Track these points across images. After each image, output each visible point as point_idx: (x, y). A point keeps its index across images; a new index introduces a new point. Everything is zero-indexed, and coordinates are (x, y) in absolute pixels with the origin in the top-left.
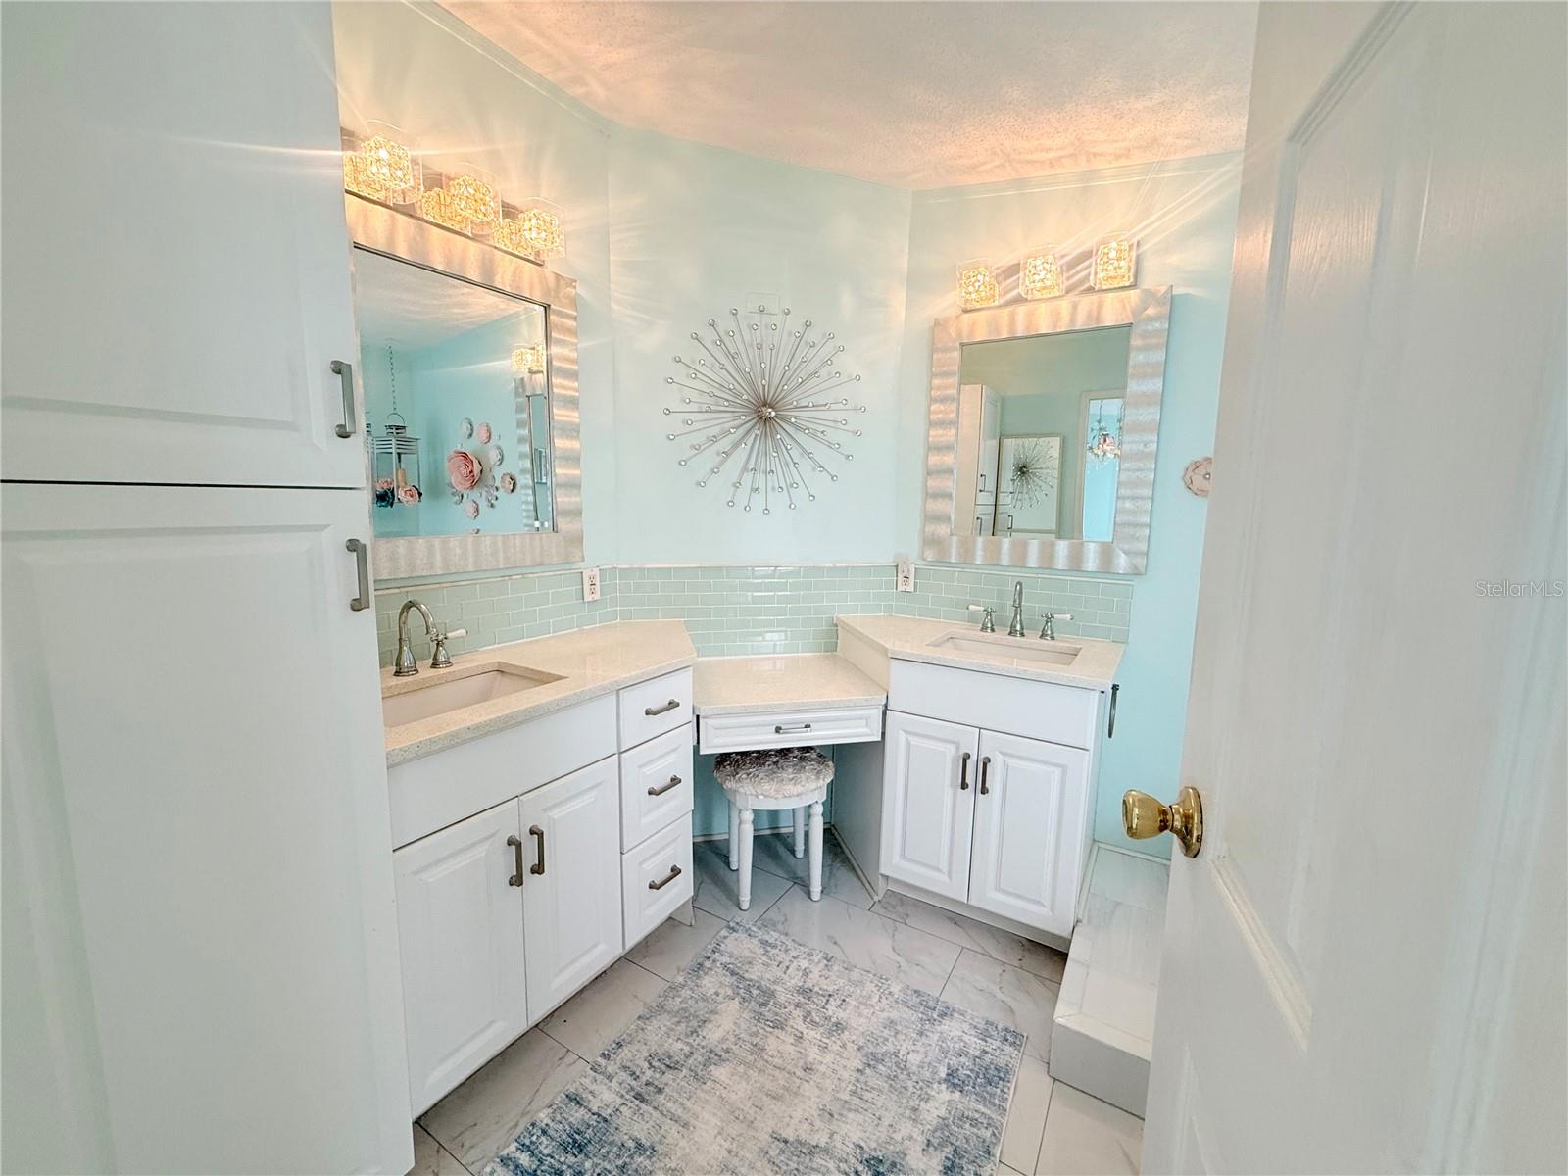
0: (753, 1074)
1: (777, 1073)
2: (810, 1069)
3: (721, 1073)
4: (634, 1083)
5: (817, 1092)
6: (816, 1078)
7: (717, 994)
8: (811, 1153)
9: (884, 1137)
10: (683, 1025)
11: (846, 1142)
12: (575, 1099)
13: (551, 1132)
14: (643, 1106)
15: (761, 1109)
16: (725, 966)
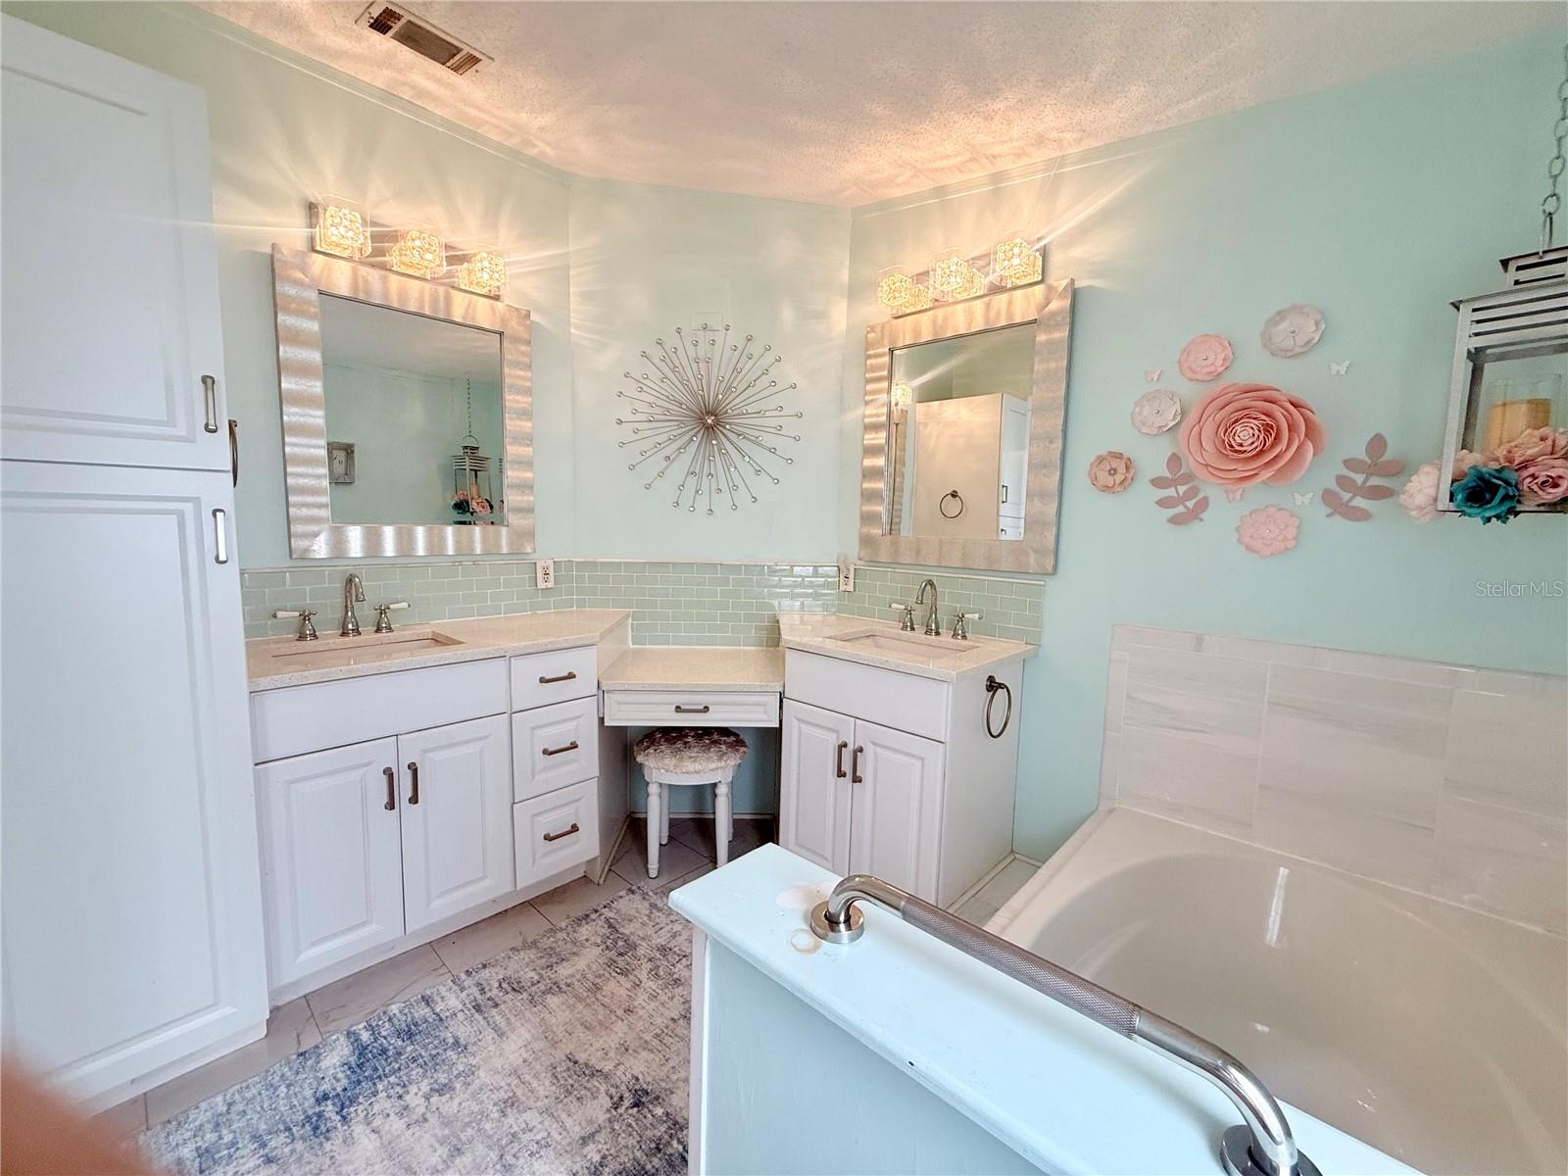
0: (580, 1006)
1: (601, 1009)
2: (632, 1012)
3: (553, 1001)
4: (479, 997)
5: (626, 1029)
6: (631, 1018)
7: (587, 940)
8: (592, 1075)
9: (662, 1074)
10: (544, 960)
11: (627, 1073)
12: (427, 1000)
13: (395, 1021)
14: (477, 1015)
15: (570, 1034)
16: (607, 920)
